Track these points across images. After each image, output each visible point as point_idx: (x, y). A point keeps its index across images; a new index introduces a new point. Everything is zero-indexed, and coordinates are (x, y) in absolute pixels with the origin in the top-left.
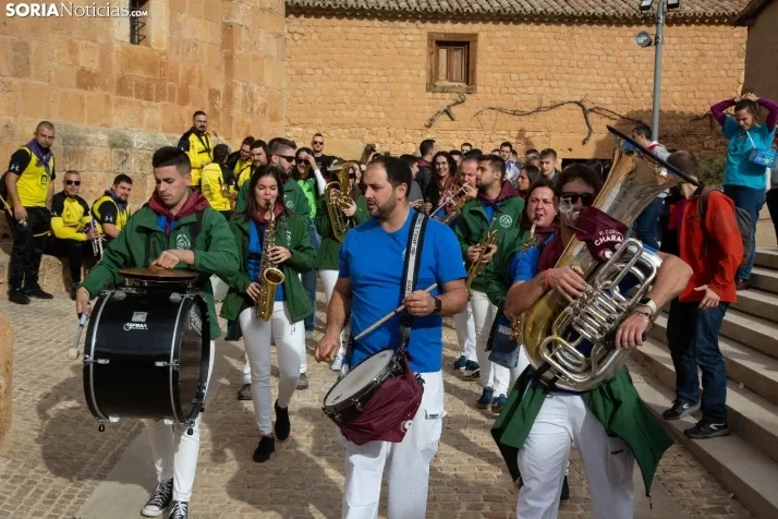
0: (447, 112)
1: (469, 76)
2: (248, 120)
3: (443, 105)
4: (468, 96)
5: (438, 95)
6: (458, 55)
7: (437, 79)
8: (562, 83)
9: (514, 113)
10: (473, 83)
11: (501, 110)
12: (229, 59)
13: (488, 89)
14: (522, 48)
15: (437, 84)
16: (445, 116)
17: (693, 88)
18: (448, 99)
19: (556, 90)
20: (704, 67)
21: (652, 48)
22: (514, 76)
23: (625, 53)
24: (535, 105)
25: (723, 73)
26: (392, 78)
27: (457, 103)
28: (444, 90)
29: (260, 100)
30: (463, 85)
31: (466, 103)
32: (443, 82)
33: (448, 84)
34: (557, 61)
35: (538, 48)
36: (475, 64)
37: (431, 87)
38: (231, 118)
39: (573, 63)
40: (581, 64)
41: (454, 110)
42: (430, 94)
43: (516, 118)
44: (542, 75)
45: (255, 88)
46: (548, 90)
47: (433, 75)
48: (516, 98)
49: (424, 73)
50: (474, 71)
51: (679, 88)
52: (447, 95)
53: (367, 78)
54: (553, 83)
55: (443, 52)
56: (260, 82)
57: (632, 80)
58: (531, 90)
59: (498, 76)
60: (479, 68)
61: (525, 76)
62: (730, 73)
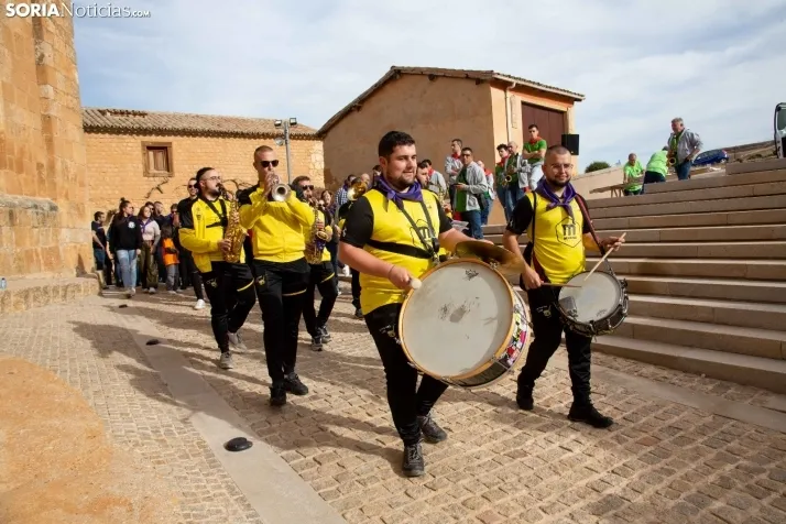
0: (158, 188)
1: (168, 167)
2: (66, 186)
3: (155, 184)
4: (170, 179)
5: (152, 179)
6: (160, 155)
7: (149, 169)
10: (172, 171)
12: (49, 142)
13: (181, 174)
14: (199, 150)
15: (150, 172)
16: (157, 191)
18: (158, 181)
27: (164, 183)
28: (154, 176)
29: (72, 171)
30: (166, 172)
31: (169, 183)
32: (152, 170)
33: (156, 172)
35: (208, 150)
36: (171, 159)
37: (146, 173)
38: (54, 184)
41: (162, 187)
42: (147, 178)
45: (68, 161)
47: (147, 167)
49: (141, 166)
50: (172, 164)
52: (156, 179)
53: (105, 170)
55: (151, 153)
56: (71, 158)
59: (187, 166)
60: (175, 162)
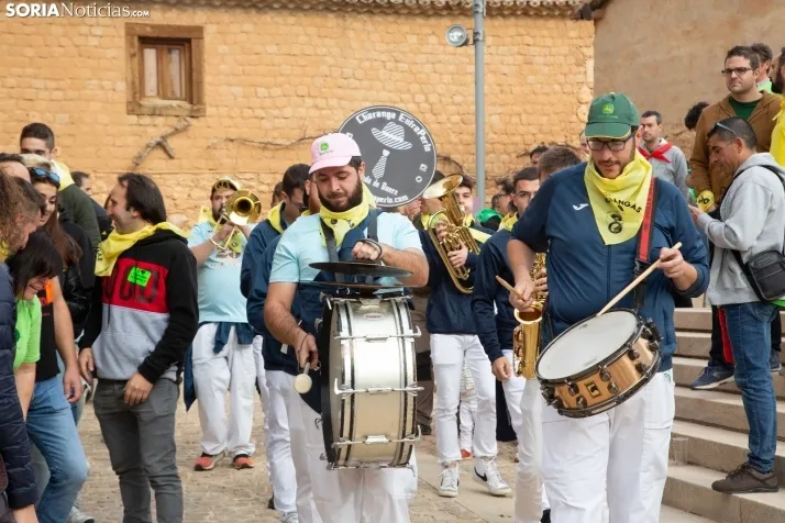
0: (161, 146)
1: (193, 92)
3: (155, 134)
4: (193, 122)
5: (146, 120)
6: (175, 58)
7: (143, 95)
8: (333, 102)
9: (265, 146)
10: (200, 101)
11: (244, 142)
13: (223, 111)
14: (272, 49)
15: (144, 102)
16: (159, 153)
17: (517, 109)
18: (162, 126)
19: (324, 112)
20: (531, 78)
21: (470, 49)
22: (262, 91)
23: (421, 58)
24: (297, 134)
25: (557, 87)
26: (71, 94)
27: (177, 131)
28: (154, 113)
30: (186, 105)
31: (191, 131)
32: (152, 100)
33: (160, 102)
34: (324, 69)
35: (296, 50)
36: (200, 73)
37: (135, 106)
39: (348, 72)
40: (360, 74)
41: (172, 143)
42: (134, 118)
43: (268, 153)
44: (302, 90)
46: (313, 112)
47: (137, 89)
48: (266, 124)
49: (122, 86)
50: (200, 83)
51: (500, 110)
52: (160, 120)
53: (30, 93)
54: (321, 103)
55: (150, 55)
57: (433, 98)
58: (288, 112)
59: (237, 90)
60: (207, 79)
61: (276, 91)
62: (568, 88)
